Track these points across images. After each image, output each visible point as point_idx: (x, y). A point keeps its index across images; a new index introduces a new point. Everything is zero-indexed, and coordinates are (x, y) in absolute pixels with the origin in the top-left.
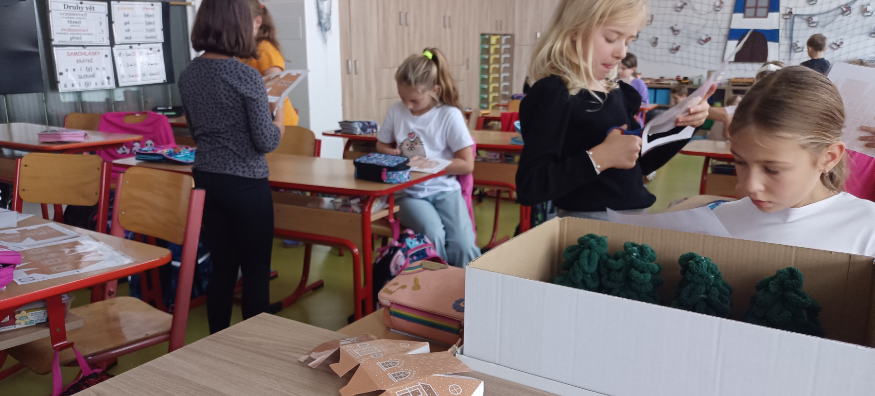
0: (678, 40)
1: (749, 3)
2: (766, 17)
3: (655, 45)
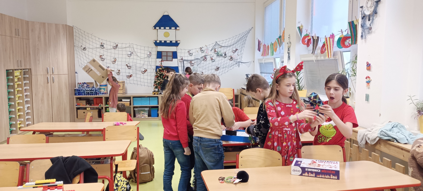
0: (131, 72)
1: (163, 54)
2: (172, 61)
3: (119, 74)
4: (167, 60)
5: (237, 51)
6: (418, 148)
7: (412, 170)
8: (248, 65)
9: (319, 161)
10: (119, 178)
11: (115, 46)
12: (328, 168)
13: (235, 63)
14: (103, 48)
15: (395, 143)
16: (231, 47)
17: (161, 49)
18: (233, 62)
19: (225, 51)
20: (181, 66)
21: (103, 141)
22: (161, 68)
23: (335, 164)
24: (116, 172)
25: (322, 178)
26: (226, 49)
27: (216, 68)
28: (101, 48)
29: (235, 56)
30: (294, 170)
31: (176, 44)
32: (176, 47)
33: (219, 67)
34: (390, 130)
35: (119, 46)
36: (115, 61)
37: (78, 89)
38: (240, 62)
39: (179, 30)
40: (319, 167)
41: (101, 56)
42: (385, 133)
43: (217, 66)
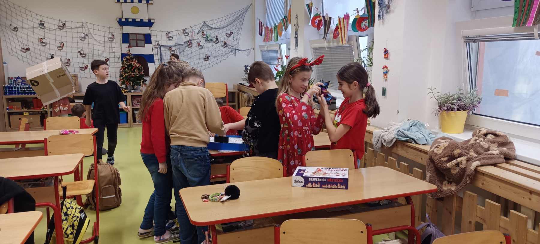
0: (85, 62)
1: (131, 37)
2: (144, 46)
3: (68, 64)
4: (137, 46)
5: (232, 36)
6: (436, 148)
7: (430, 174)
8: (247, 54)
9: (325, 168)
10: (69, 204)
11: (61, 25)
12: (334, 176)
13: (230, 51)
14: (43, 27)
15: (413, 145)
16: (224, 29)
17: (128, 30)
18: (227, 49)
19: (216, 35)
20: (156, 54)
21: (45, 155)
22: (130, 56)
23: (344, 172)
24: (65, 196)
25: (328, 188)
26: (218, 32)
27: (205, 57)
28: (40, 29)
29: (229, 41)
30: (296, 181)
31: (150, 24)
32: (149, 28)
33: (209, 56)
34: (408, 130)
35: (67, 25)
36: (63, 47)
37: (9, 86)
38: (237, 49)
39: (152, 4)
40: (325, 175)
41: (40, 39)
42: (402, 133)
43: (206, 55)
